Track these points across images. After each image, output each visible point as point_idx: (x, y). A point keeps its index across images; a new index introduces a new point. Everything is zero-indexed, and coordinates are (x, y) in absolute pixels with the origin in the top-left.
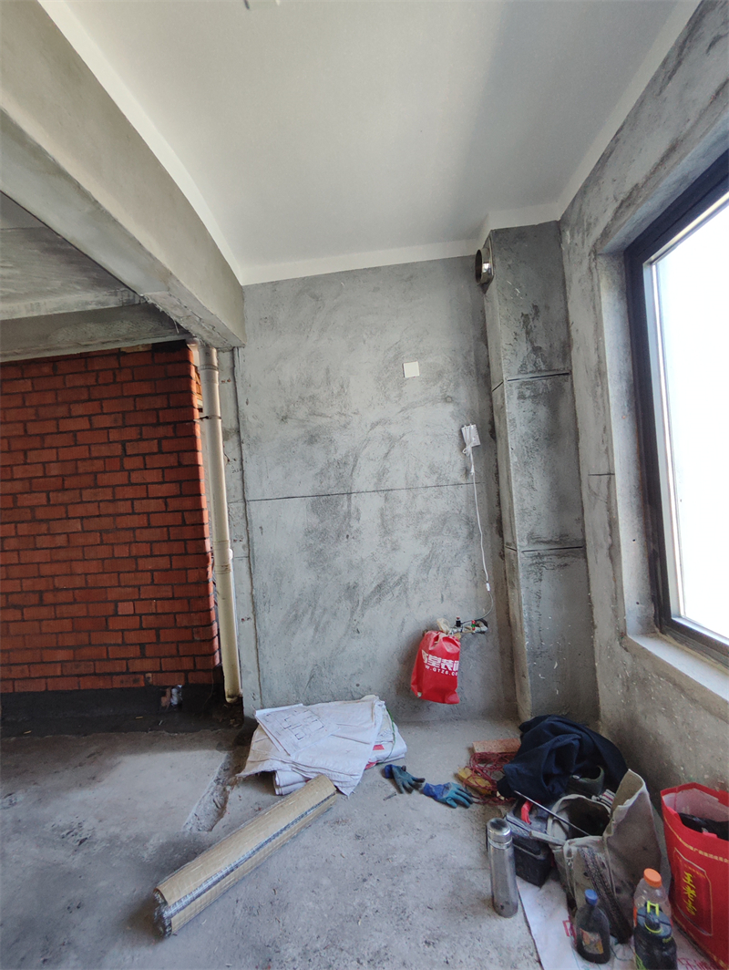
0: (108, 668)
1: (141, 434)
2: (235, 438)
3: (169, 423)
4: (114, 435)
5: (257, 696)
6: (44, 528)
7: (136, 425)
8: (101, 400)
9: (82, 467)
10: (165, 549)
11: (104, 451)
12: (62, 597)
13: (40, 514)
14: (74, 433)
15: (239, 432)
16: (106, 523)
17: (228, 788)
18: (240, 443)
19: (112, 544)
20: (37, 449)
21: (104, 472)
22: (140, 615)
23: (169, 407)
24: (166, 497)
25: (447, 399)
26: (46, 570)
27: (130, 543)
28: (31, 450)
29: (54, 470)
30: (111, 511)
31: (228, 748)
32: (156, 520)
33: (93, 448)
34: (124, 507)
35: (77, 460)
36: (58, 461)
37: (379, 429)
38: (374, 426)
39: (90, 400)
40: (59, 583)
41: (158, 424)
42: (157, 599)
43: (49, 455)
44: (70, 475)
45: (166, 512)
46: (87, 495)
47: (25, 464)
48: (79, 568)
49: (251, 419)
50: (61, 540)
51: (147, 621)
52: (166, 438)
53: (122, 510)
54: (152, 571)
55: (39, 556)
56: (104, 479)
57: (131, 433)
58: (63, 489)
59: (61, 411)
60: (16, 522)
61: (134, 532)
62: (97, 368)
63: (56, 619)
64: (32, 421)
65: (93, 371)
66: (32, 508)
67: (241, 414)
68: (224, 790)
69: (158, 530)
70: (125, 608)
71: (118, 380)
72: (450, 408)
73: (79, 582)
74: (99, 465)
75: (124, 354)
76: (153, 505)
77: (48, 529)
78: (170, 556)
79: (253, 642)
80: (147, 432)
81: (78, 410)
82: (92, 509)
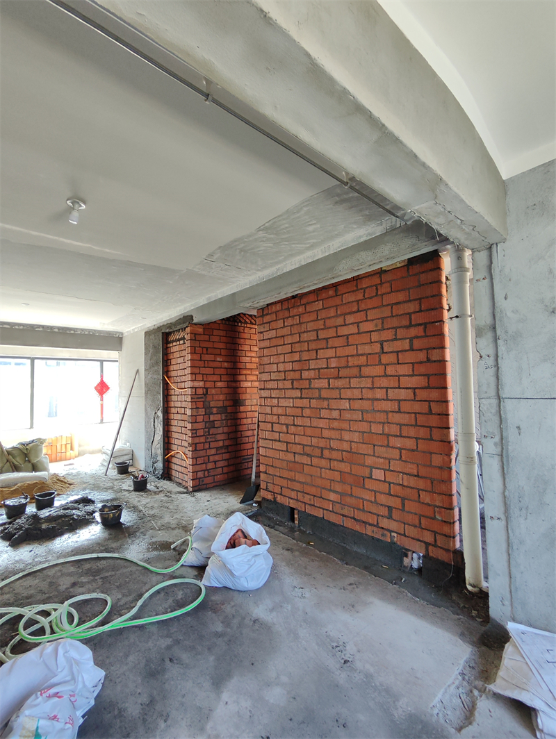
0: (363, 517)
1: (396, 335)
2: (490, 335)
3: (420, 325)
4: (375, 337)
5: (507, 603)
6: (325, 404)
7: (392, 328)
8: (366, 310)
9: (352, 361)
10: (412, 432)
11: (367, 349)
12: (335, 455)
13: (324, 394)
14: (347, 336)
15: (494, 328)
16: (366, 405)
17: (476, 693)
18: (496, 339)
19: (370, 422)
20: (323, 349)
21: (367, 365)
22: (390, 483)
23: (421, 311)
24: (415, 388)
26: (326, 433)
27: (384, 423)
28: (320, 349)
29: (333, 363)
30: (370, 396)
31: (473, 643)
32: (406, 407)
33: (359, 347)
34: (380, 394)
35: (348, 356)
36: (336, 357)
39: (358, 311)
40: (333, 444)
41: (410, 326)
42: (403, 473)
43: (330, 353)
44: (343, 367)
45: (414, 400)
46: (354, 382)
47: (317, 359)
48: (346, 436)
49: (509, 314)
50: (335, 414)
51: (394, 489)
52: (417, 337)
53: (378, 396)
54: (400, 449)
55: (322, 424)
56: (366, 371)
57: (388, 335)
58: (338, 377)
59: (340, 321)
60: (310, 399)
61: (387, 414)
62: (364, 286)
63: (330, 469)
64: (322, 329)
65: (361, 289)
66: (320, 389)
67: (497, 310)
68: (471, 692)
69: (407, 416)
70: (379, 474)
71: (379, 293)
73: (346, 446)
74: (363, 360)
75: (385, 271)
76: (403, 394)
77: (328, 405)
78: (417, 438)
79: (504, 546)
80: (401, 332)
81: (350, 319)
82: (357, 393)
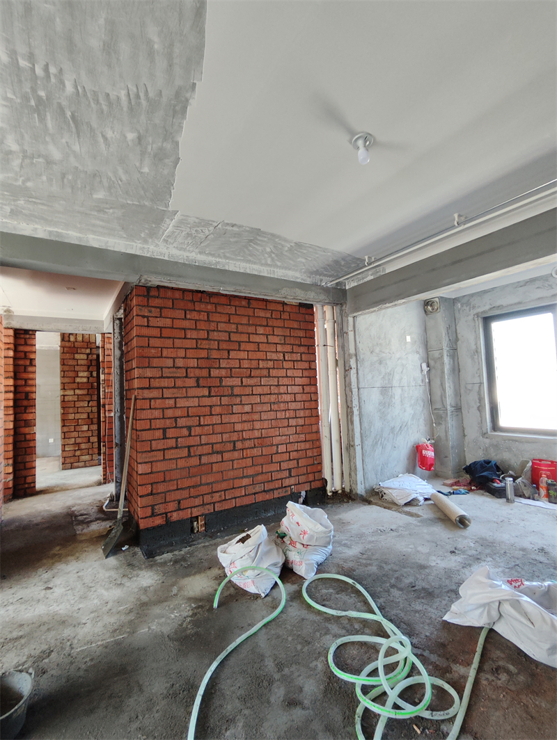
0: (271, 486)
1: (293, 349)
2: (354, 358)
3: (306, 346)
4: (279, 348)
5: (363, 483)
6: (238, 400)
7: (290, 344)
8: (273, 327)
9: (262, 364)
10: (302, 414)
11: (274, 356)
12: (247, 444)
13: (237, 391)
14: (258, 343)
16: (273, 398)
18: (357, 360)
19: (276, 411)
20: (235, 350)
21: (274, 368)
22: (289, 452)
23: (306, 337)
24: (303, 385)
25: (418, 352)
26: (238, 427)
27: (285, 410)
28: (232, 350)
29: (246, 364)
30: (276, 392)
32: (299, 397)
33: (268, 354)
34: (283, 389)
35: (259, 360)
36: (248, 359)
37: (400, 361)
38: (398, 359)
40: (245, 435)
41: (301, 345)
42: (297, 442)
43: (243, 355)
44: (255, 369)
45: (303, 393)
46: (264, 381)
47: (228, 358)
48: (258, 425)
49: (361, 350)
50: (247, 408)
51: (293, 455)
52: (304, 353)
53: (282, 391)
54: (296, 426)
55: (234, 418)
56: (273, 373)
57: (288, 348)
58: (250, 376)
59: (251, 329)
60: (221, 396)
62: (272, 308)
63: (243, 458)
64: (234, 332)
65: (270, 310)
66: (232, 387)
67: (357, 347)
69: (299, 403)
70: (282, 448)
71: (282, 318)
72: (418, 356)
73: (257, 434)
74: (270, 364)
75: (286, 304)
76: (297, 389)
77: (241, 401)
78: (305, 417)
79: (361, 456)
80: (296, 349)
81: (261, 330)
82: (266, 390)
